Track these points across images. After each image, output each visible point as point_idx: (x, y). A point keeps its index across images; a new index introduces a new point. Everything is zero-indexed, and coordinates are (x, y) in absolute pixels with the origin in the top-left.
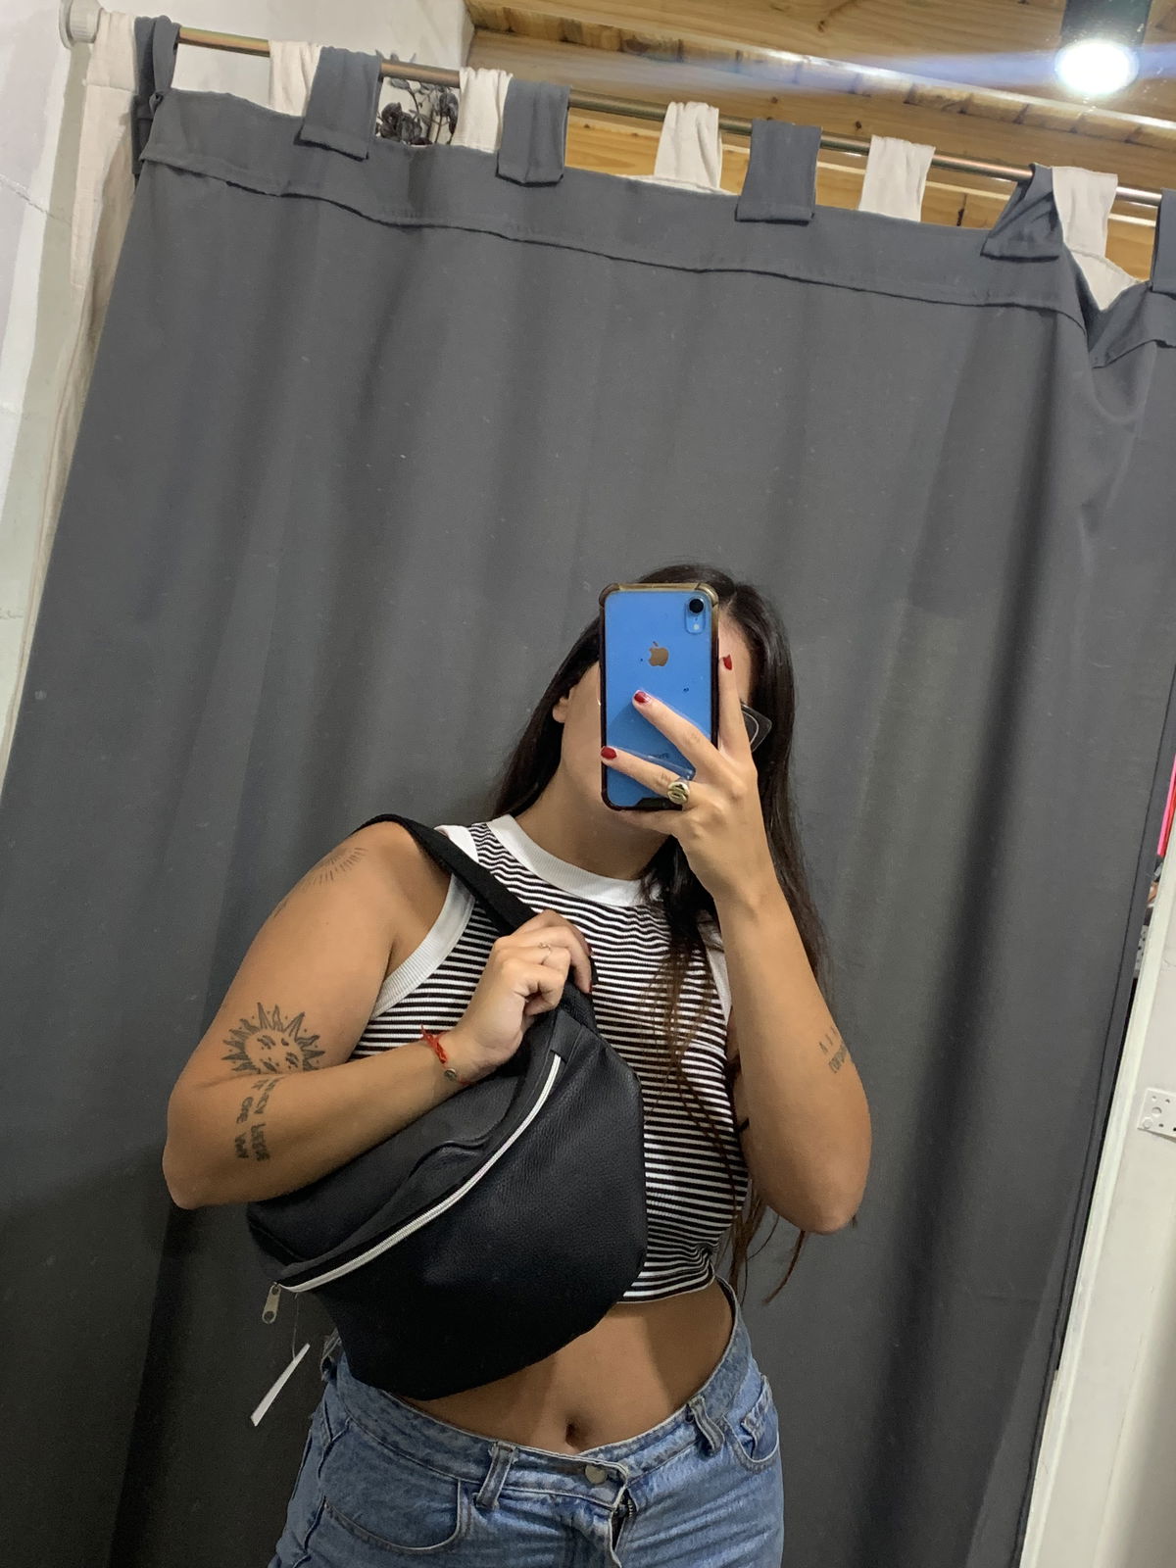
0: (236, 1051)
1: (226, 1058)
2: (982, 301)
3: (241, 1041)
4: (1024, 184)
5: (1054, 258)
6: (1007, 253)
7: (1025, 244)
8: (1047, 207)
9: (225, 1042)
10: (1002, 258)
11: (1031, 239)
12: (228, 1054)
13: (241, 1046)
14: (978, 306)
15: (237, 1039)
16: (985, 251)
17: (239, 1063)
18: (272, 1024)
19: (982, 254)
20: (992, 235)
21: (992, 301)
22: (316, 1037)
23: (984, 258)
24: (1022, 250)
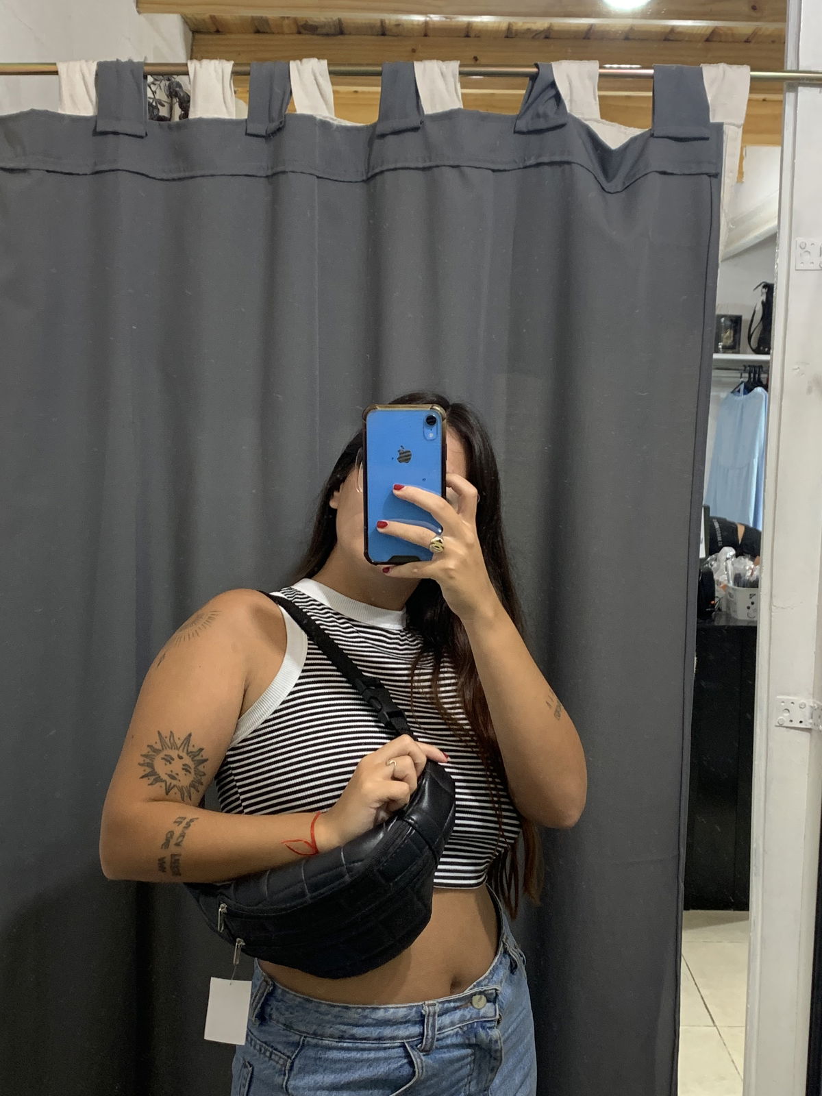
0: (148, 770)
1: (142, 777)
2: (521, 166)
3: (151, 762)
4: (533, 78)
5: (562, 126)
6: (531, 128)
7: (541, 120)
8: (553, 93)
9: (139, 764)
10: (530, 132)
11: (545, 116)
12: (143, 774)
13: (151, 766)
14: (519, 169)
15: (148, 761)
16: (517, 129)
17: (152, 778)
18: (170, 745)
19: (515, 132)
20: (518, 117)
21: (528, 163)
22: (201, 750)
23: (516, 135)
24: (542, 124)
